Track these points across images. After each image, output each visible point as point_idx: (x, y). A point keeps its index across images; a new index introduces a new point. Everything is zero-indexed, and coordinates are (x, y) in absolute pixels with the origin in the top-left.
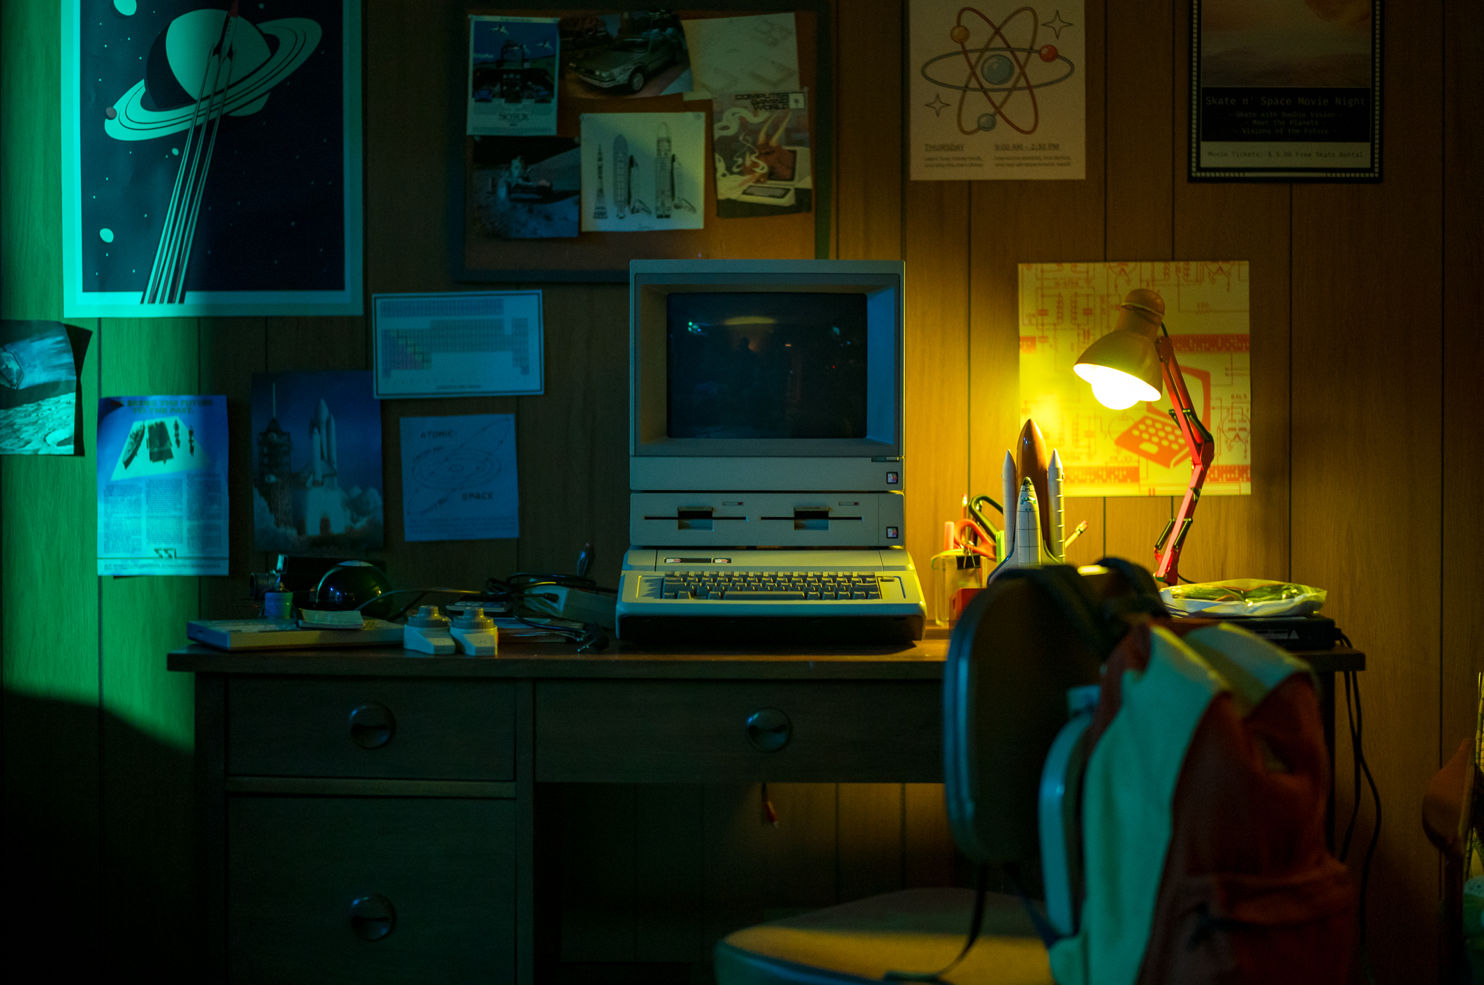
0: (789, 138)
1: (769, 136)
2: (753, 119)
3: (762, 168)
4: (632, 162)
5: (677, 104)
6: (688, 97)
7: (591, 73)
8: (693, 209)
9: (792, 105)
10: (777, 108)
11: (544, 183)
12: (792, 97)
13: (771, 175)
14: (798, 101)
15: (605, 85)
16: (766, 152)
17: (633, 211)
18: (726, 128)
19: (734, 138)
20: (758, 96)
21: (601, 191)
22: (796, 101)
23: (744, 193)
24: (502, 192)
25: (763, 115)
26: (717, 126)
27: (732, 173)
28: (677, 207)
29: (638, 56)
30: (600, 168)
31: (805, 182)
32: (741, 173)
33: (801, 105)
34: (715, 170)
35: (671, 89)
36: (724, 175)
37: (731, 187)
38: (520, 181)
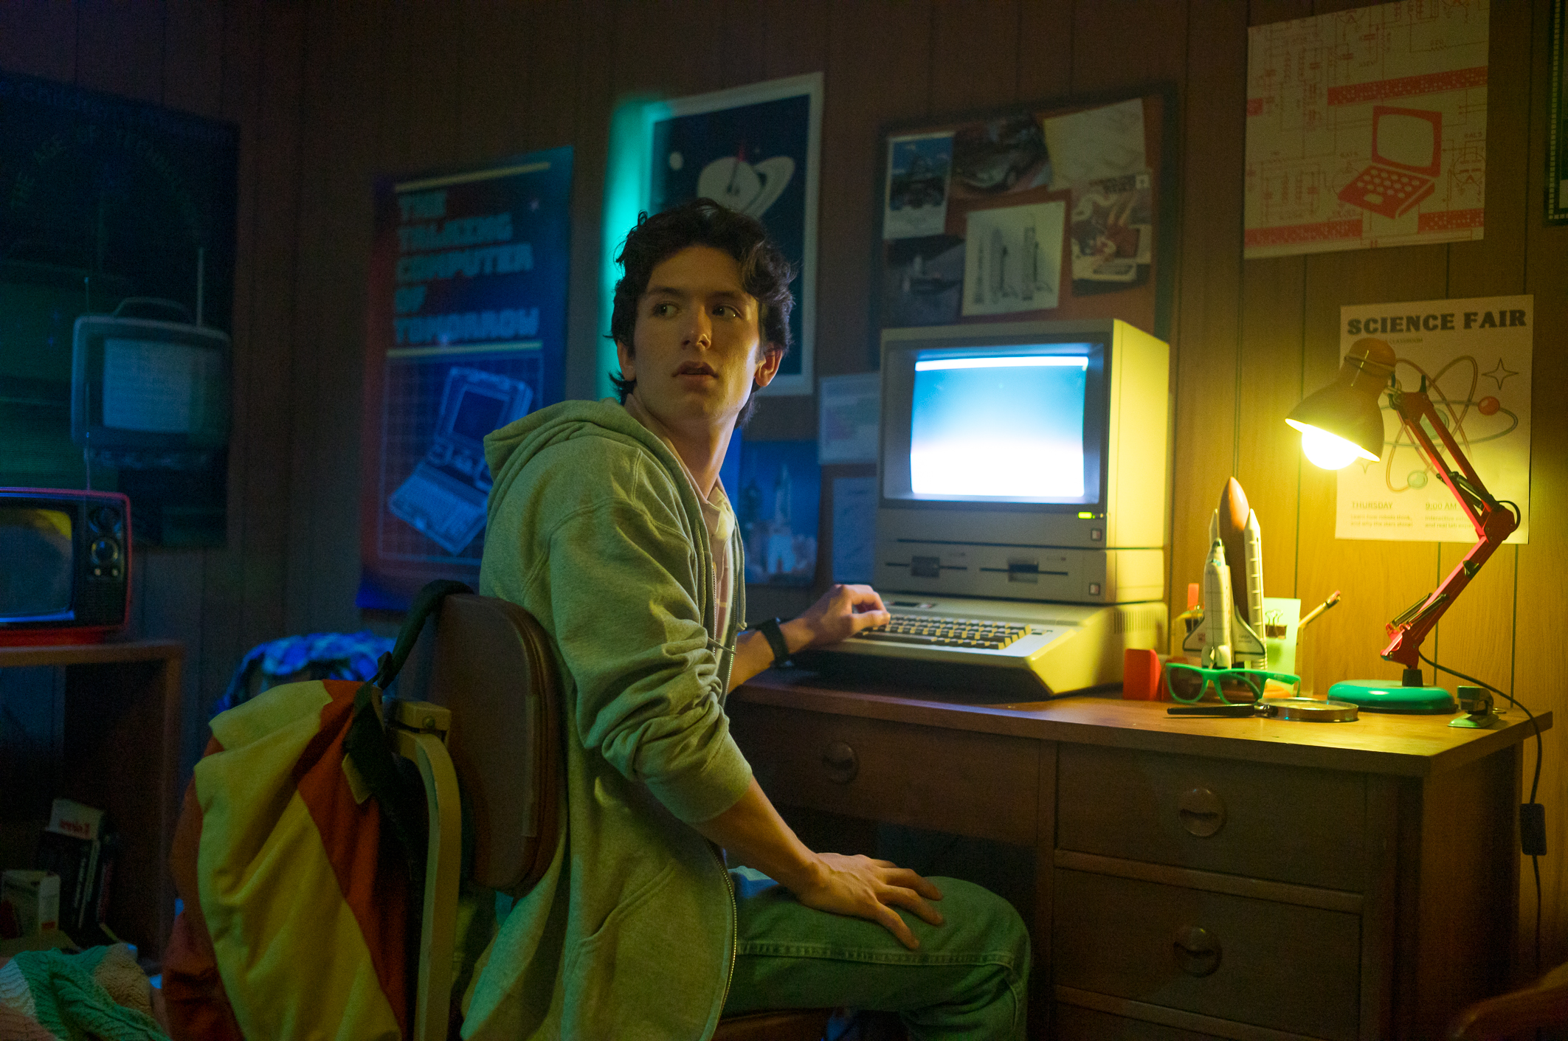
0: (1135, 218)
1: (1118, 217)
2: (1103, 202)
3: (1111, 247)
4: (1005, 252)
5: (1042, 195)
6: (1052, 189)
7: (973, 176)
8: (1050, 290)
9: (1138, 186)
10: (1125, 190)
11: (937, 275)
12: (1138, 178)
13: (1118, 254)
14: (1144, 182)
15: (984, 185)
16: (1114, 232)
17: (1005, 295)
18: (1081, 213)
19: (1088, 222)
20: (1109, 180)
21: (980, 280)
22: (1142, 182)
23: (1095, 272)
24: (907, 286)
25: (1113, 198)
26: (1074, 212)
27: (1085, 254)
28: (1039, 289)
29: (1014, 156)
30: (981, 259)
31: (1145, 257)
32: (1092, 254)
33: (1147, 185)
34: (1071, 254)
35: (1037, 182)
36: (1078, 257)
37: (1084, 268)
38: (919, 276)
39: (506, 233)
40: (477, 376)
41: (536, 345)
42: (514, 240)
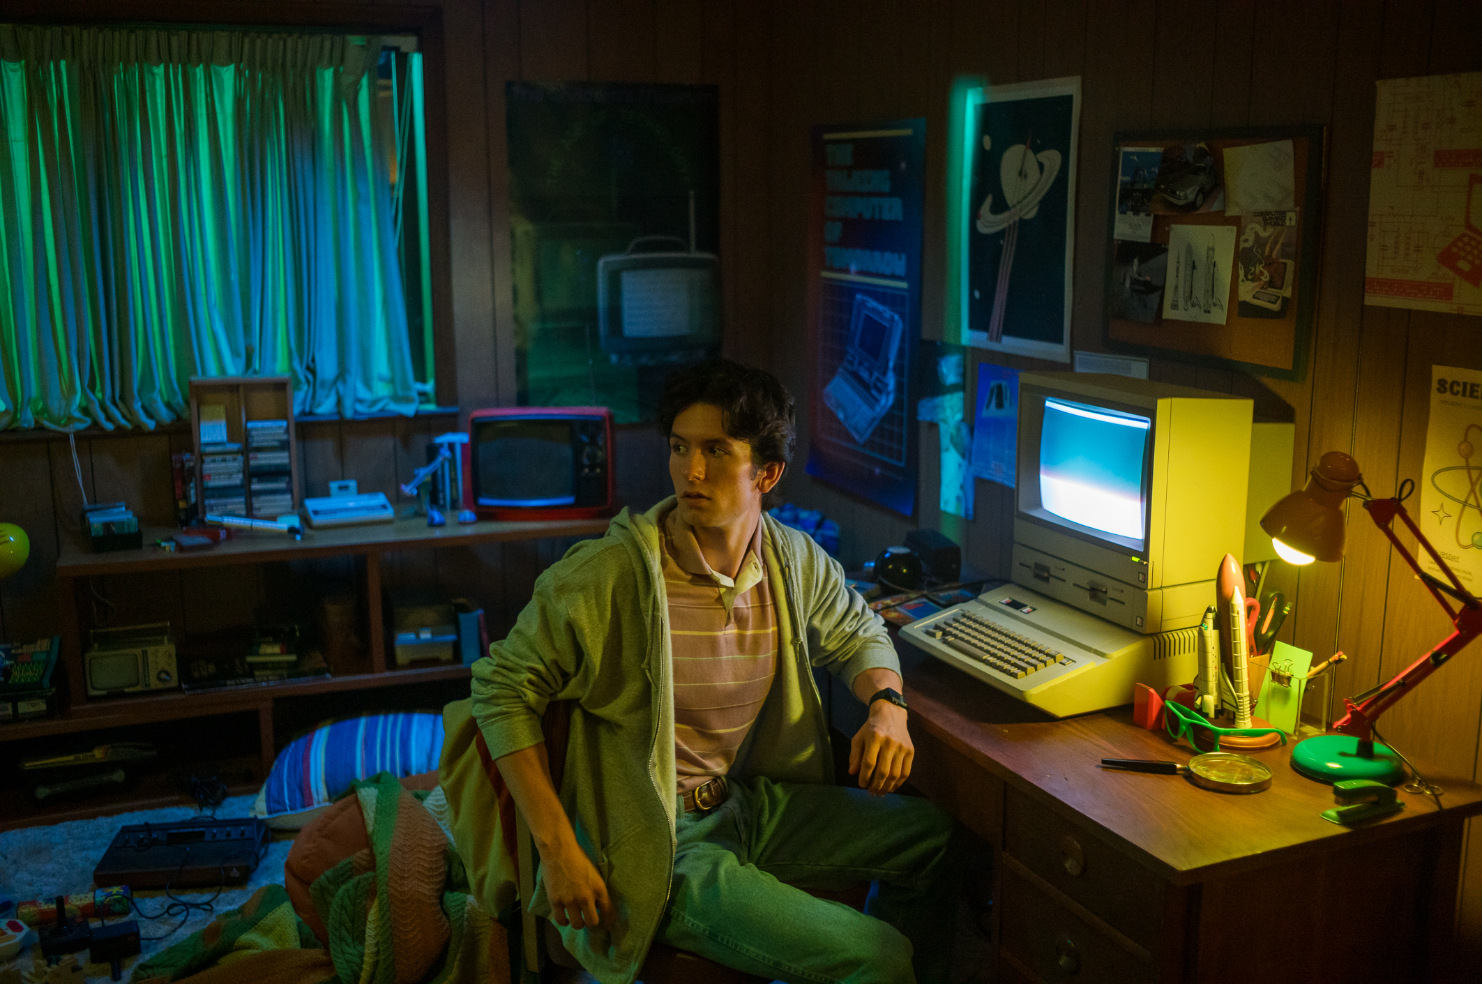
0: (1284, 254)
1: (1272, 250)
2: (1264, 234)
3: (1266, 278)
4: (1194, 267)
5: (1220, 219)
6: (1228, 214)
7: (1173, 193)
8: (1222, 308)
9: (1288, 223)
10: (1278, 225)
11: (1148, 278)
12: (1289, 215)
13: (1271, 284)
14: (1291, 219)
15: (1181, 203)
16: (1269, 264)
17: (1193, 305)
18: (1246, 241)
19: (1251, 249)
20: (1267, 213)
21: (1176, 287)
22: (1290, 219)
23: (1254, 297)
24: (1128, 284)
25: (1270, 230)
26: (1242, 238)
27: (1247, 280)
28: (1215, 305)
29: (1202, 178)
30: (1178, 269)
31: (1287, 293)
32: (1253, 280)
33: (1293, 223)
34: (1238, 277)
35: (1216, 207)
36: (1243, 281)
37: (1247, 292)
38: (1136, 276)
39: (886, 187)
40: (872, 303)
41: (904, 285)
42: (891, 194)
